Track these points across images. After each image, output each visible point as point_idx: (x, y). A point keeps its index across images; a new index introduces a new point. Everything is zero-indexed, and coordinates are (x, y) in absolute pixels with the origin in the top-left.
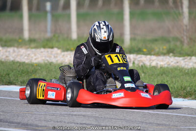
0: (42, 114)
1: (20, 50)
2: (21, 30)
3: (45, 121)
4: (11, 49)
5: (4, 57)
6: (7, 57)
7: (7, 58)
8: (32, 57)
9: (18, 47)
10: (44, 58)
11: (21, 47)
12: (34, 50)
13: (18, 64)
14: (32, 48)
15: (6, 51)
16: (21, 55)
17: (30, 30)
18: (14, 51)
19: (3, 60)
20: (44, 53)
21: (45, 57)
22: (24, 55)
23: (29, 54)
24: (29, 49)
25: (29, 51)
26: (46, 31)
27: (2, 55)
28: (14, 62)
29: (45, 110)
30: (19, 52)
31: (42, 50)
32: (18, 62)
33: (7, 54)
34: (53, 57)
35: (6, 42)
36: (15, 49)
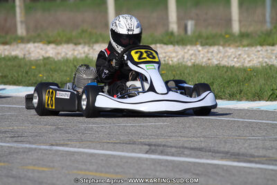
0: (258, 139)
1: (228, 49)
2: (229, 21)
3: (263, 148)
4: (215, 49)
5: (205, 59)
6: (209, 59)
7: (209, 62)
8: (245, 59)
9: (224, 46)
10: (261, 60)
11: (229, 45)
12: (247, 49)
13: (225, 70)
14: (244, 46)
15: (208, 52)
16: (229, 57)
17: (240, 21)
18: (219, 51)
19: (204, 64)
20: (261, 52)
21: (263, 58)
22: (234, 56)
23: (240, 55)
24: (240, 48)
25: (240, 51)
26: (264, 22)
27: (203, 58)
28: (218, 67)
29: (264, 134)
30: (227, 52)
31: (259, 48)
32: (224, 66)
33: (209, 55)
34: (274, 58)
35: (207, 38)
36: (221, 48)
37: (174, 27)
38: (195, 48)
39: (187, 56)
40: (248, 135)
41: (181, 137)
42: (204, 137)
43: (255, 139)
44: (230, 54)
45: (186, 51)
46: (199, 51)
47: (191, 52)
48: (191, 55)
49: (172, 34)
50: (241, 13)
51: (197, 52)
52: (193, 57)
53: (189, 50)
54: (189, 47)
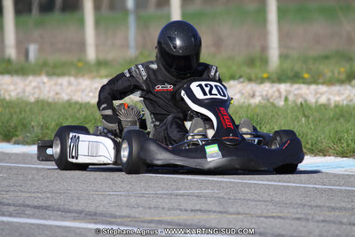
0: (121, 195)
1: (81, 80)
2: (82, 46)
3: (127, 206)
4: (64, 81)
5: (52, 94)
6: (57, 94)
7: (58, 96)
9: (76, 76)
11: (83, 76)
12: (104, 81)
13: (79, 107)
14: (102, 77)
15: (56, 84)
16: (83, 91)
17: (97, 46)
18: (70, 84)
19: (50, 100)
22: (88, 90)
23: (97, 88)
24: (97, 80)
25: (97, 83)
27: (49, 92)
28: (70, 104)
29: (128, 188)
30: (79, 84)
32: (76, 103)
33: (58, 88)
35: (55, 66)
36: (72, 79)
37: (11, 52)
38: (38, 79)
39: (28, 89)
40: (107, 189)
41: (21, 191)
42: (51, 192)
43: (117, 195)
44: (83, 87)
45: (27, 82)
46: (44, 83)
47: (34, 84)
48: (34, 88)
49: (9, 61)
50: (97, 35)
51: (41, 85)
52: (36, 90)
53: (30, 82)
54: (31, 78)
